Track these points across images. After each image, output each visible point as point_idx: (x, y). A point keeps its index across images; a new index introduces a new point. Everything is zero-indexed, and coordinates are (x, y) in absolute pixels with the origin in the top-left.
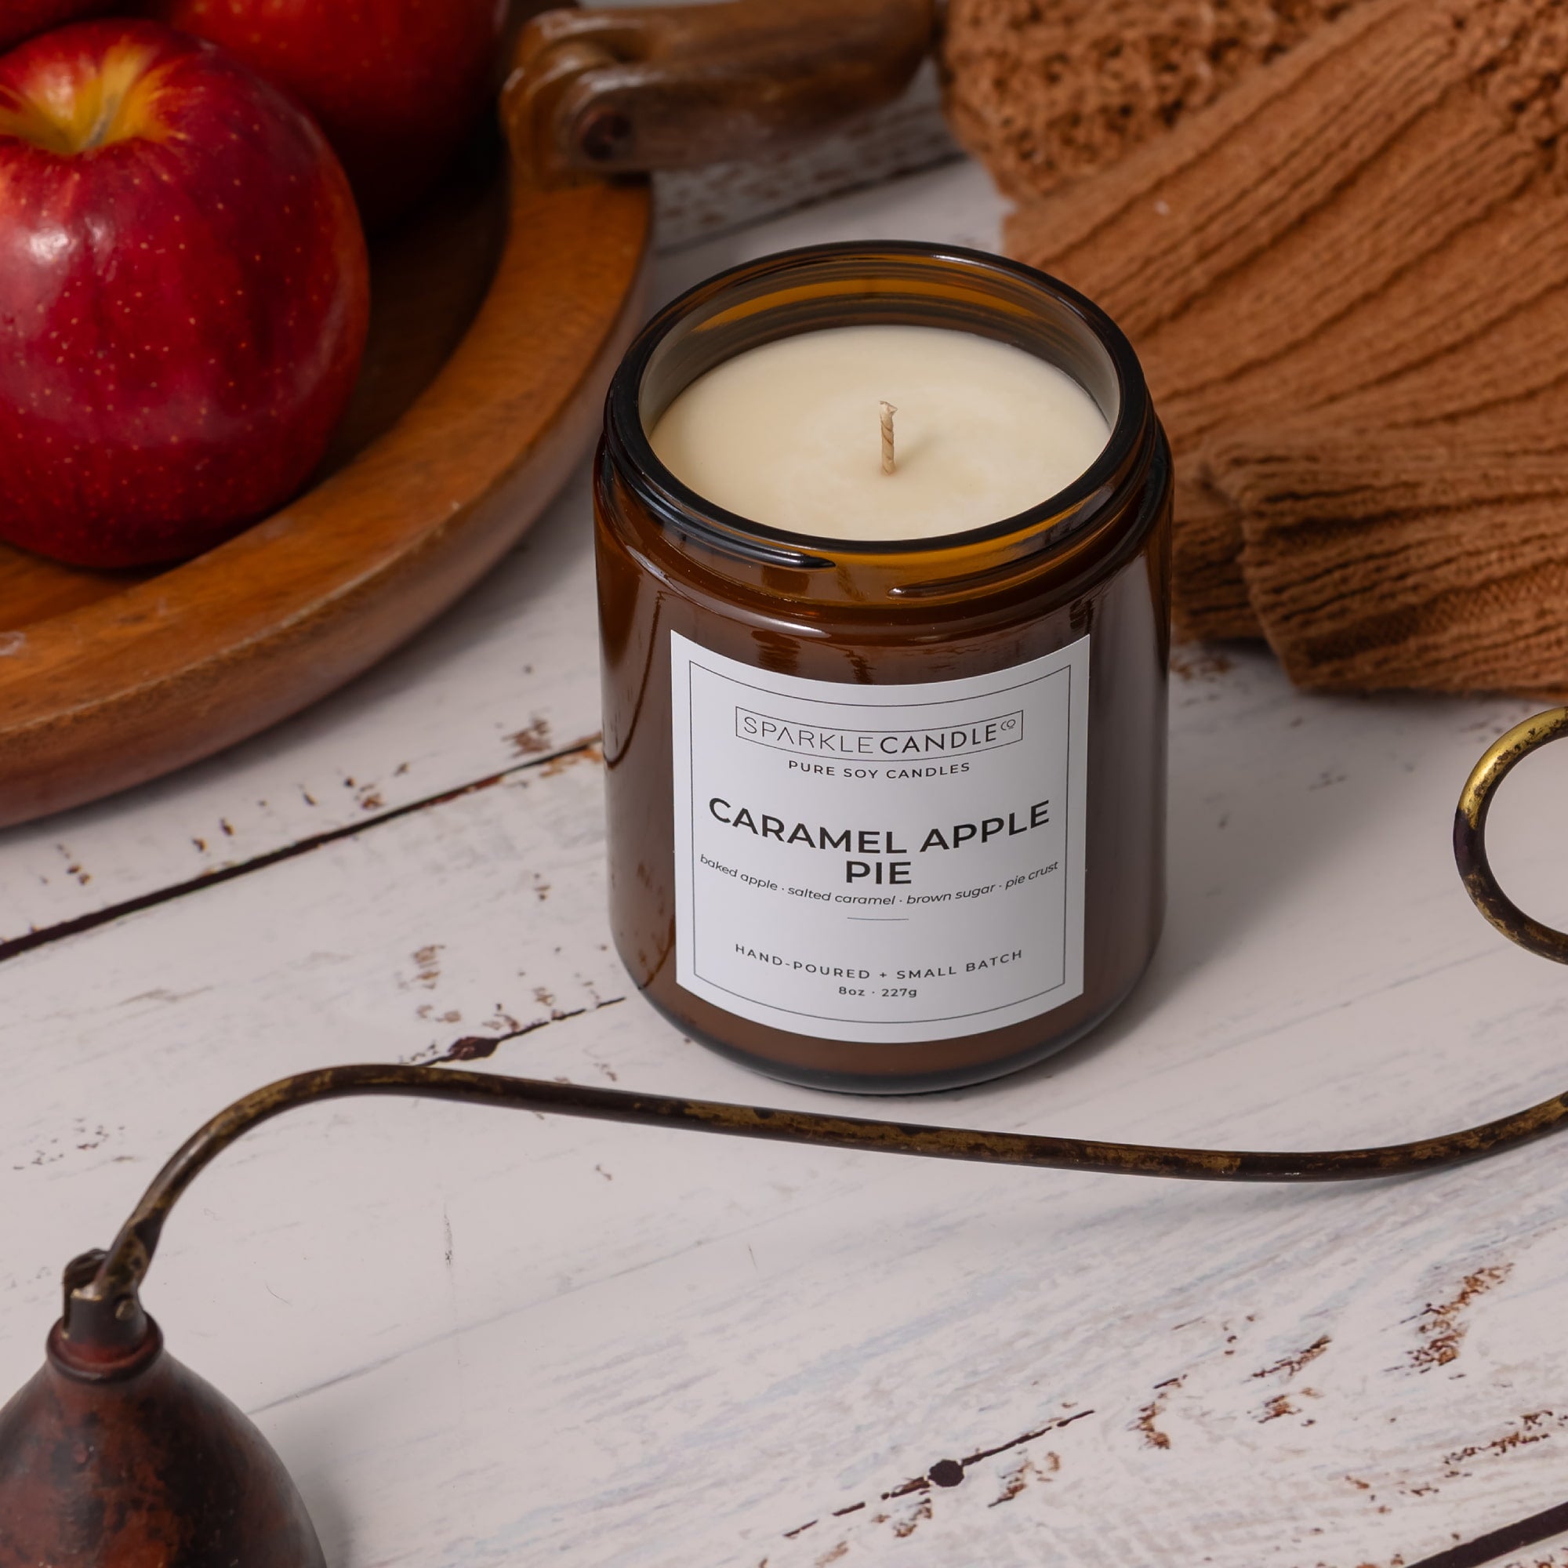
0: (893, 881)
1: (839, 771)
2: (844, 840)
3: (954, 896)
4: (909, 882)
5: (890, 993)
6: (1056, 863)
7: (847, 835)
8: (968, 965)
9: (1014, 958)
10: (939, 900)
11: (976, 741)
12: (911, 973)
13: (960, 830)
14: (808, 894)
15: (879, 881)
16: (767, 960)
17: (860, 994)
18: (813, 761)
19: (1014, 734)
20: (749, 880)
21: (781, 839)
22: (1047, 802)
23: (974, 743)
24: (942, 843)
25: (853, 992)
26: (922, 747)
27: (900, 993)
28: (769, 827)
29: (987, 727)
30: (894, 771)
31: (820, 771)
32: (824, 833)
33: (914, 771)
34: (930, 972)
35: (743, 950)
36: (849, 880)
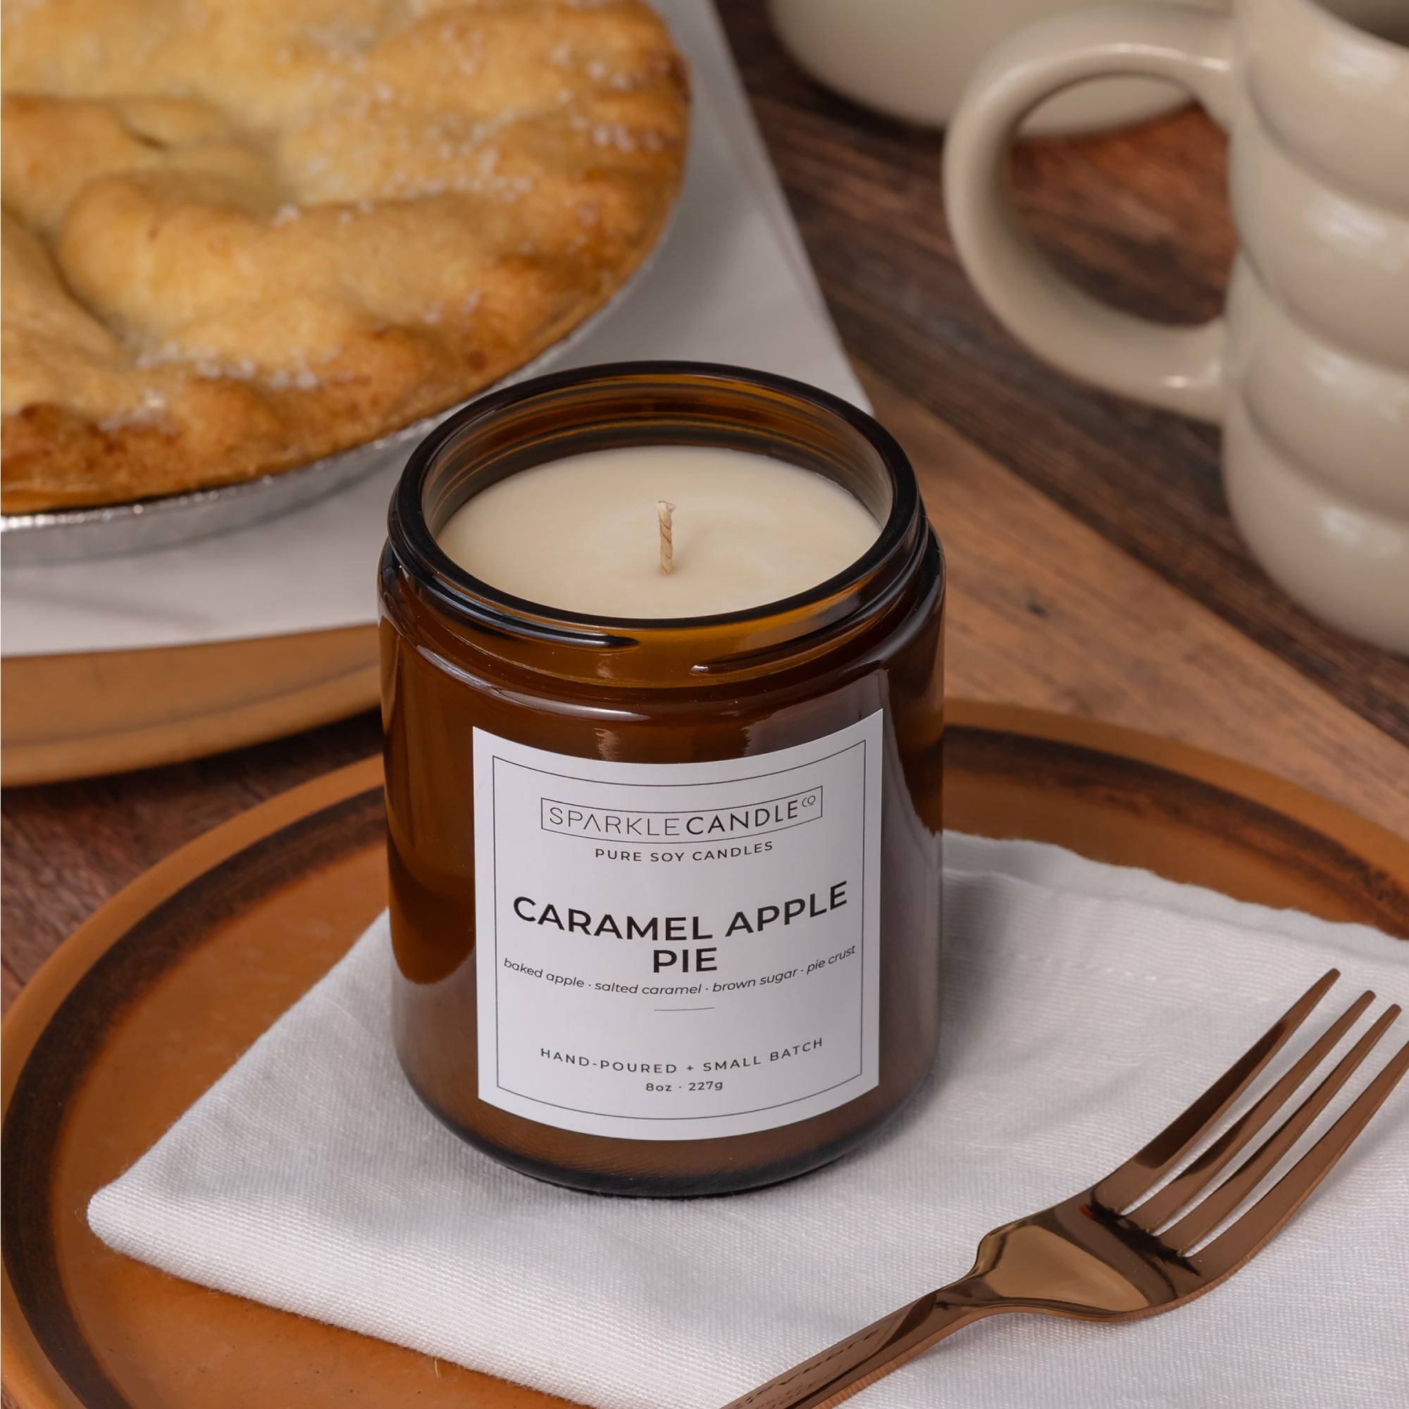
0: (699, 968)
1: (645, 857)
2: (651, 929)
3: (758, 982)
4: (715, 968)
5: (697, 1087)
6: (854, 947)
7: (654, 923)
8: (772, 1054)
9: (815, 1047)
10: (744, 987)
11: (779, 819)
12: (717, 1064)
13: (764, 912)
14: (615, 988)
15: (685, 969)
16: (573, 1062)
17: (667, 1090)
18: (620, 848)
19: (814, 810)
20: (554, 979)
21: (587, 932)
22: (844, 883)
23: (777, 820)
24: (747, 926)
25: (660, 1088)
26: (727, 825)
27: (706, 1086)
28: (575, 920)
29: (789, 804)
30: (700, 853)
31: (627, 857)
32: (631, 922)
33: (719, 852)
34: (735, 1063)
35: (549, 1054)
36: (656, 970)
